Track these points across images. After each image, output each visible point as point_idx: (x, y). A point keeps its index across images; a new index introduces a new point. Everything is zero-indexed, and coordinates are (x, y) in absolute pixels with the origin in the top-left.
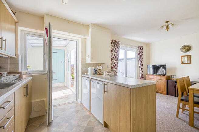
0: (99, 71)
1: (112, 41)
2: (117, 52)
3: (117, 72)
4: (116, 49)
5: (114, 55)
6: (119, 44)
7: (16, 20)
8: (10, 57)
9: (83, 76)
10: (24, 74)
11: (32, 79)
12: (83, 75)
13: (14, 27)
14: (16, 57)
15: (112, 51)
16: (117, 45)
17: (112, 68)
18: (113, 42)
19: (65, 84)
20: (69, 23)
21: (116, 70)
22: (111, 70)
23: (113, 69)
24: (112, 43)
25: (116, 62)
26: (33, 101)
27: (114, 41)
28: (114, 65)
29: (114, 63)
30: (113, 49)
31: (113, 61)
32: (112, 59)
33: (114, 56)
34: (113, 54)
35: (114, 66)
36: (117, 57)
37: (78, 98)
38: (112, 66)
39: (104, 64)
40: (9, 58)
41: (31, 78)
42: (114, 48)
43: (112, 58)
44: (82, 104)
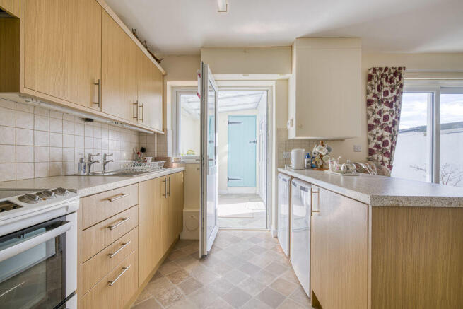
0: (317, 159)
1: (371, 72)
2: (391, 105)
3: (390, 167)
4: (386, 93)
5: (380, 113)
6: (400, 78)
7: (163, 72)
8: (158, 134)
9: (279, 172)
10: (175, 162)
11: (184, 171)
12: (279, 170)
13: (159, 84)
14: (163, 133)
15: (369, 103)
16: (391, 81)
17: (371, 152)
18: (374, 75)
19: (256, 190)
20: (245, 52)
21: (386, 159)
22: (369, 159)
23: (375, 156)
24: (370, 78)
25: (386, 133)
26: (186, 210)
27: (380, 69)
28: (380, 143)
29: (380, 139)
30: (375, 96)
31: (374, 131)
32: (370, 127)
33: (378, 117)
34: (377, 110)
35: (377, 146)
36: (391, 119)
37: (271, 223)
38: (372, 146)
39: (342, 140)
40: (156, 135)
41: (182, 169)
42: (379, 90)
43: (371, 121)
44: (277, 237)
